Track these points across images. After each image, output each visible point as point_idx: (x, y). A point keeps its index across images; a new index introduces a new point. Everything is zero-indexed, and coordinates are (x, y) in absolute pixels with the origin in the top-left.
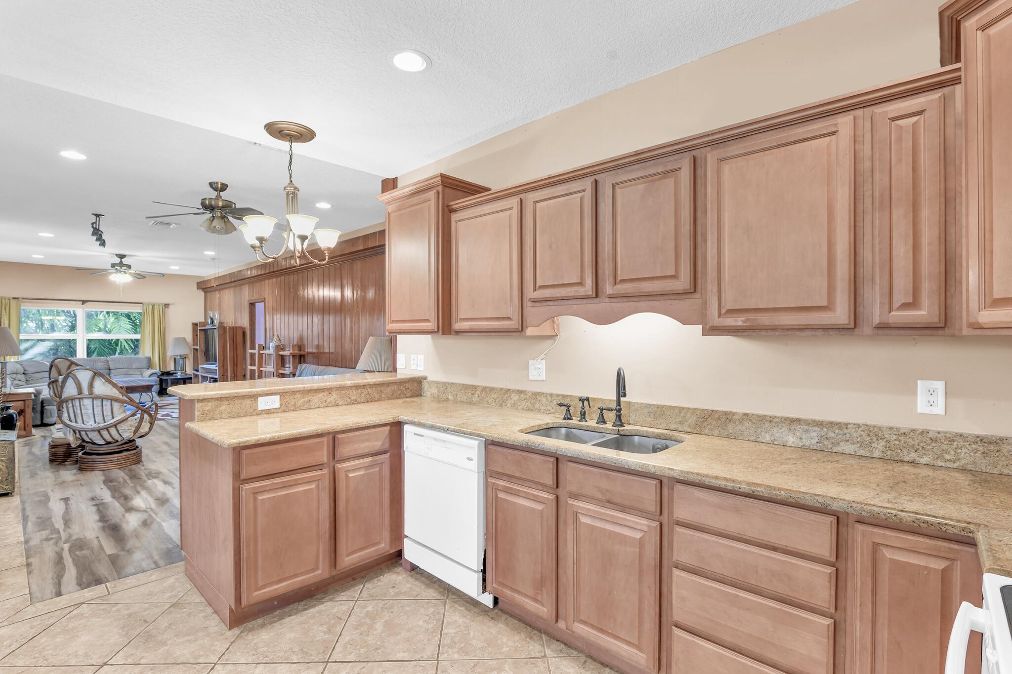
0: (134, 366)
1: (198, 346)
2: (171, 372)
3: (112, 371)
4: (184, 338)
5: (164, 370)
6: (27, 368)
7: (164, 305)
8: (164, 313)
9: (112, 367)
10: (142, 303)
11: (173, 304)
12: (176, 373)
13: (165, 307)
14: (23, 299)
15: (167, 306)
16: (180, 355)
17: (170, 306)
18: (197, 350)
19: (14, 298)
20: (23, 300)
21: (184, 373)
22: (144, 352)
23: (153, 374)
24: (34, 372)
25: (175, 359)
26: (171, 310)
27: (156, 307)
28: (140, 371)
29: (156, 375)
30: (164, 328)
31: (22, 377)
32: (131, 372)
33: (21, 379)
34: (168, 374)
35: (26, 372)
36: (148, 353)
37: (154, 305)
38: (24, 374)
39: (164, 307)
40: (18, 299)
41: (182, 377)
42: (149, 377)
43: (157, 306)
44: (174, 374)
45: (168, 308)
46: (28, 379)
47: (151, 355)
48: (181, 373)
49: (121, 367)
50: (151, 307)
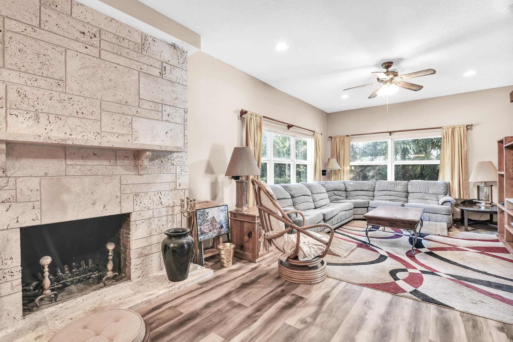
0: (431, 191)
1: (503, 171)
2: (474, 201)
3: (410, 194)
4: (491, 161)
5: (466, 198)
6: (347, 187)
7: (465, 126)
8: (466, 136)
9: (410, 191)
10: (441, 128)
11: (478, 124)
12: (479, 203)
13: (468, 129)
14: (352, 135)
15: (469, 127)
16: (485, 182)
17: (474, 128)
18: (502, 176)
19: (347, 136)
20: (352, 137)
21: (490, 204)
22: (443, 177)
23: (445, 202)
24: (351, 190)
25: (478, 187)
26: (475, 132)
27: (456, 130)
28: (437, 196)
29: (449, 204)
30: (467, 152)
31: (344, 194)
32: (427, 197)
33: (341, 195)
34: (471, 203)
35: (346, 190)
36: (448, 179)
37: (455, 128)
38: (345, 191)
39: (465, 129)
40: (349, 136)
41: (488, 210)
42: (442, 204)
43: (458, 129)
44: (477, 204)
45: (471, 129)
46: (348, 195)
47: (450, 181)
48: (486, 204)
49: (418, 191)
50: (450, 130)
